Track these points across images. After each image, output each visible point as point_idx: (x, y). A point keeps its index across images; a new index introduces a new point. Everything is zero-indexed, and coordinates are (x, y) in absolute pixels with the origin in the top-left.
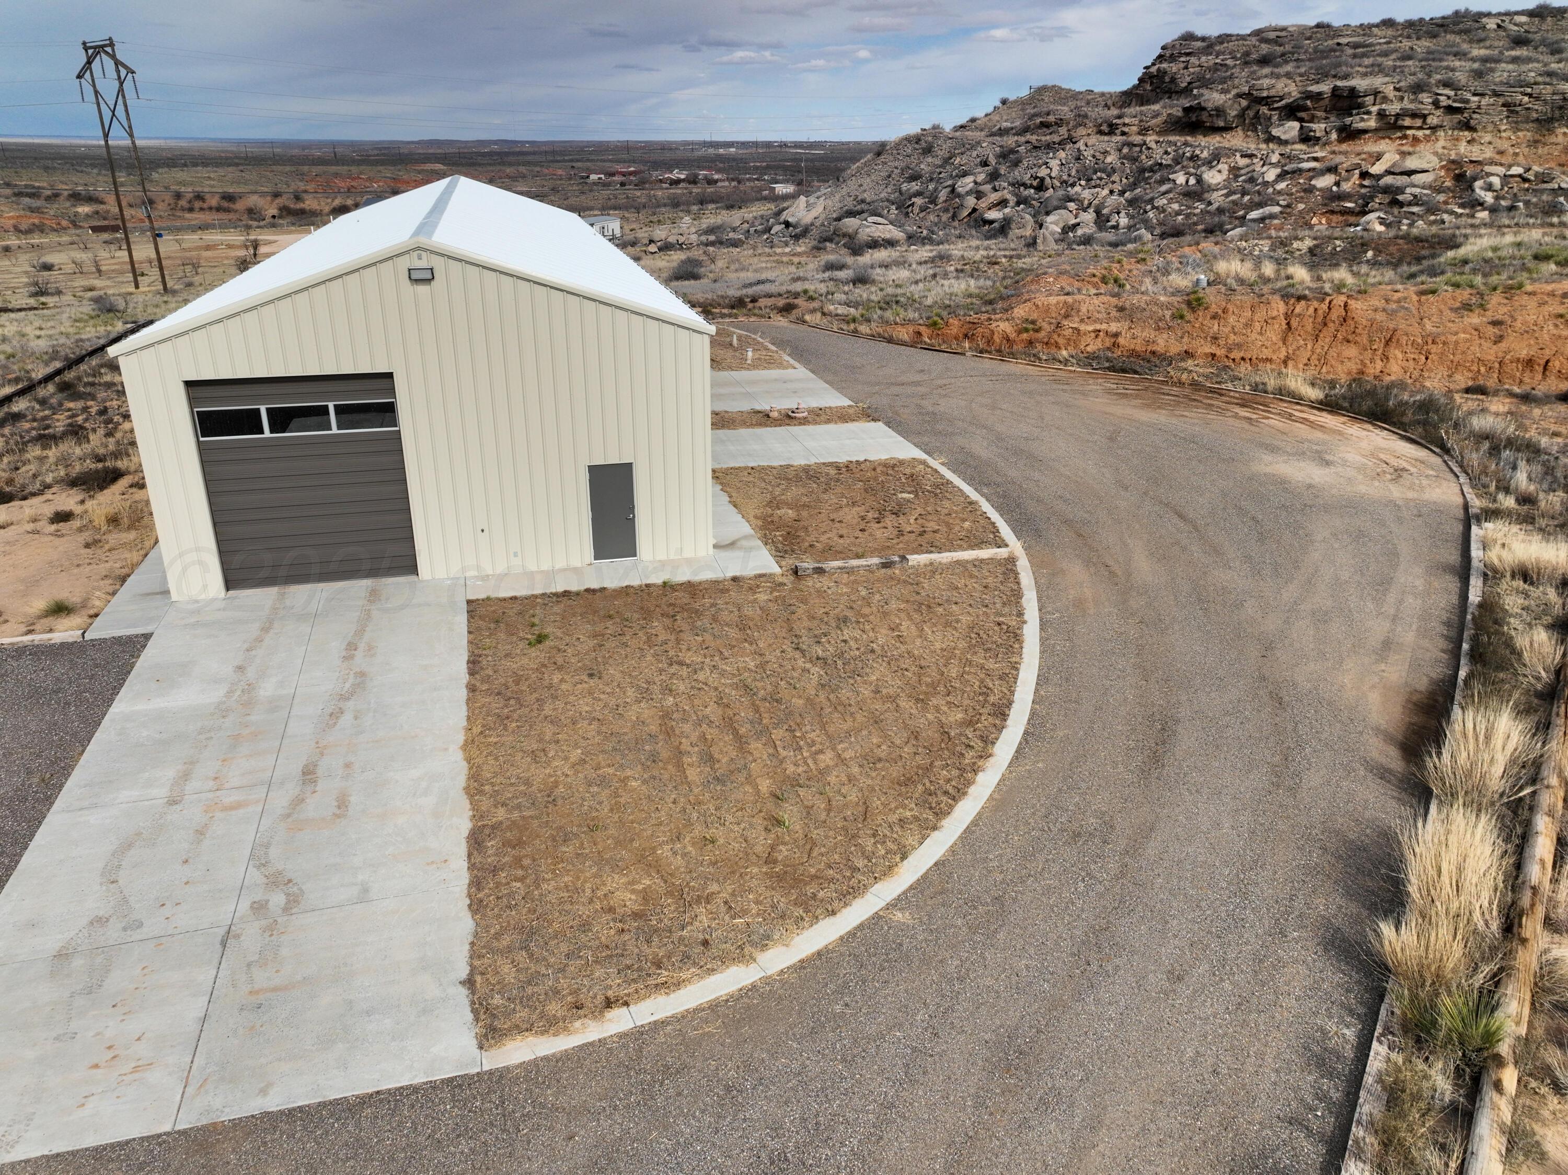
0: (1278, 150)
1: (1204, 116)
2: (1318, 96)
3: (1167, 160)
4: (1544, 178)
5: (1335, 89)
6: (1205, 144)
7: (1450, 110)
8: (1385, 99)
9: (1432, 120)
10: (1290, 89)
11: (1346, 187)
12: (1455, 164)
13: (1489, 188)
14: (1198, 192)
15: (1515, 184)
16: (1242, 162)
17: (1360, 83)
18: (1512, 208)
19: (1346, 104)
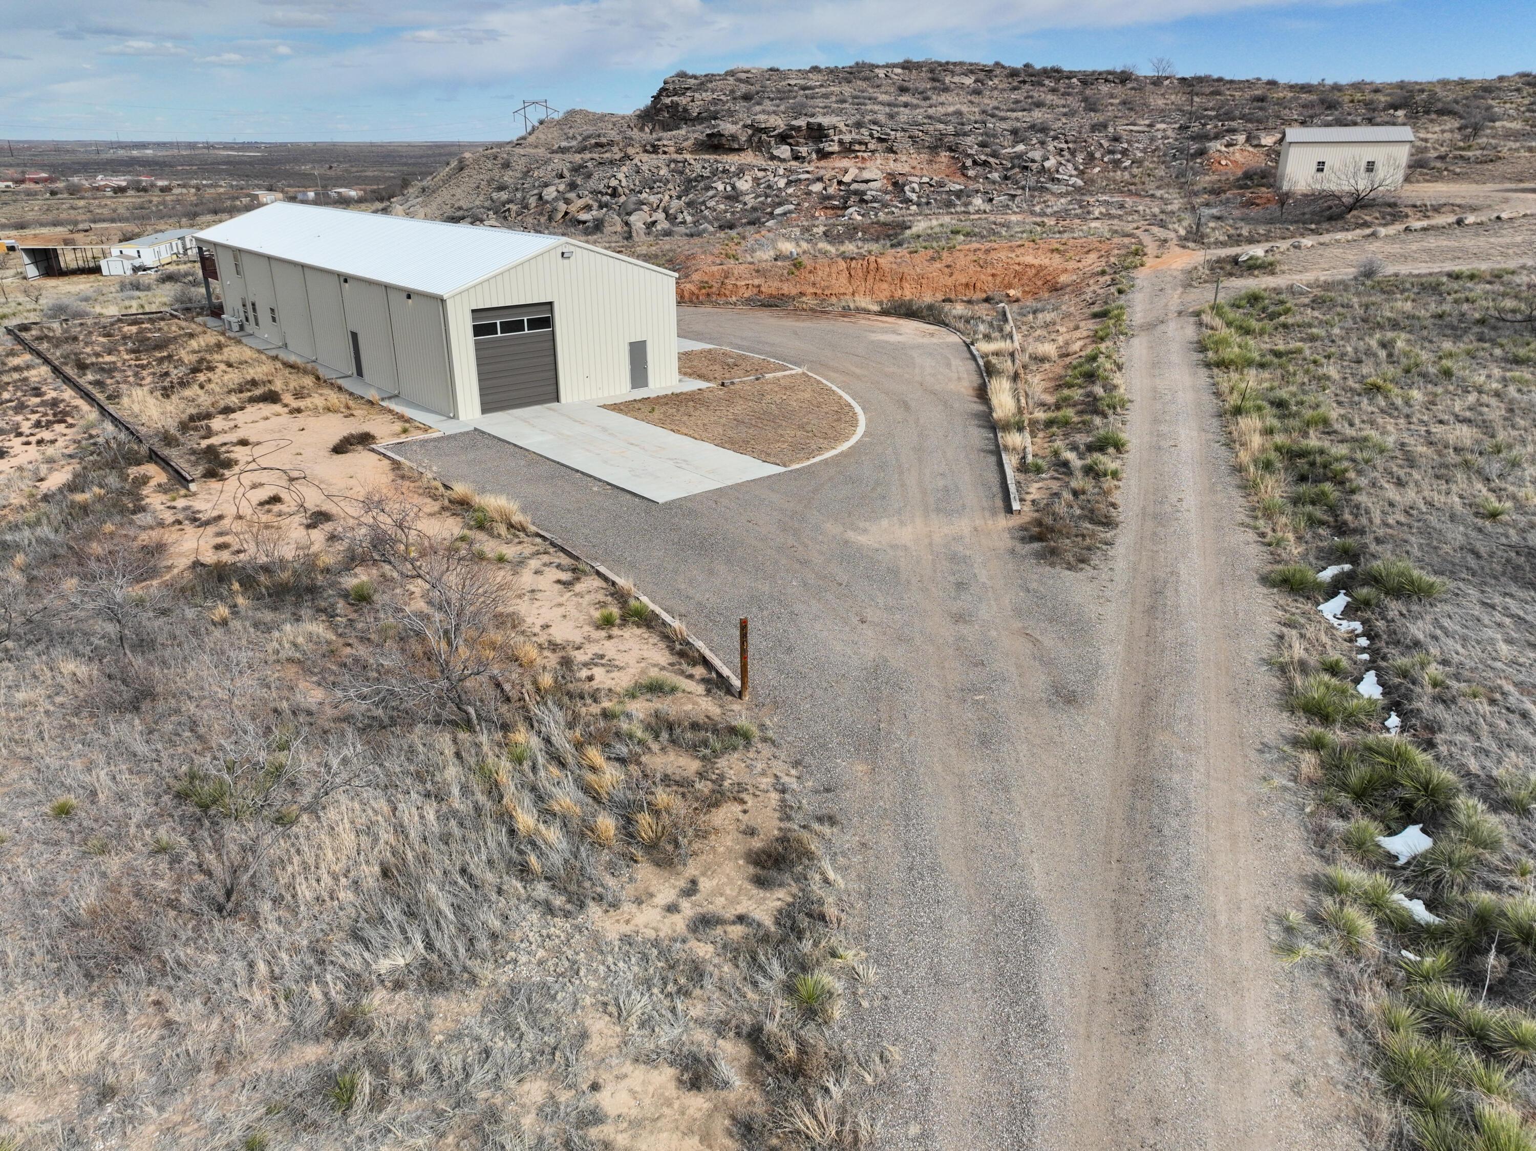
0: (783, 166)
1: (724, 141)
2: (798, 129)
3: (706, 173)
4: (941, 184)
5: (808, 124)
6: (732, 161)
7: (880, 140)
8: (841, 132)
9: (871, 146)
10: (779, 123)
11: (831, 191)
12: (890, 176)
13: (913, 191)
14: (734, 197)
15: (926, 187)
16: (760, 174)
17: (826, 121)
18: (928, 203)
19: (817, 134)
